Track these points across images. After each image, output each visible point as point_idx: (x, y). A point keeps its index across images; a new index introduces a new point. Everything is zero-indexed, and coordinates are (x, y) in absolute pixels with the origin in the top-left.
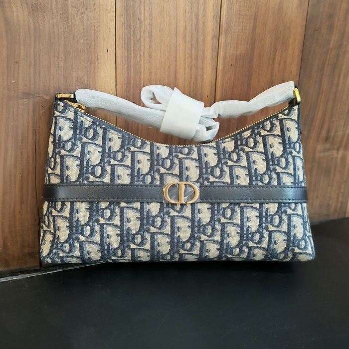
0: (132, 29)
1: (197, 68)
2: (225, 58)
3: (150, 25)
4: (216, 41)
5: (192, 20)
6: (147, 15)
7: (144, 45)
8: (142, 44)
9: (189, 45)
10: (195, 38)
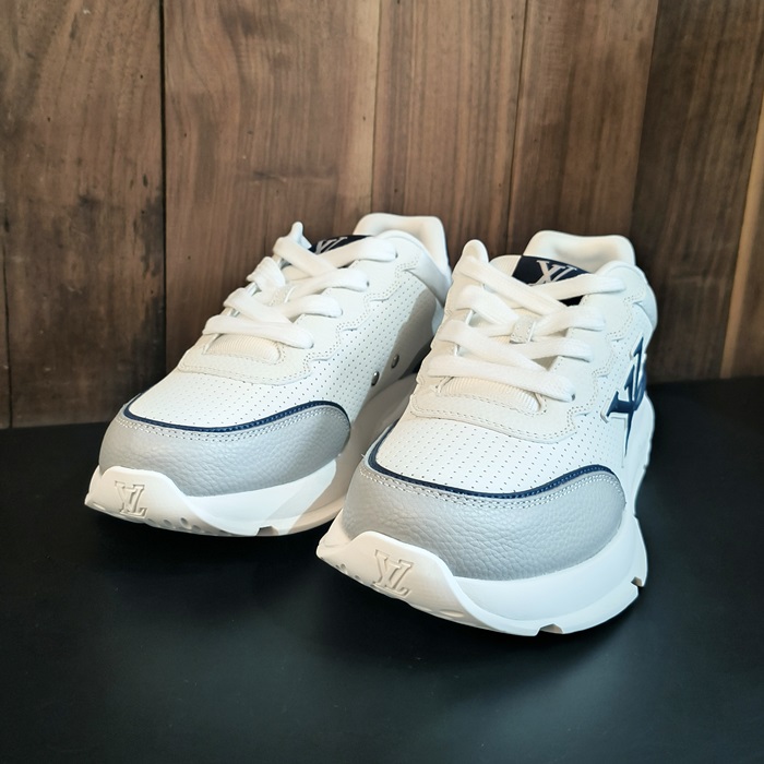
0: (398, 88)
1: (486, 144)
2: (527, 130)
3: (423, 84)
4: (513, 106)
5: (480, 78)
6: (419, 70)
7: (413, 112)
8: (411, 109)
9: (475, 112)
10: (483, 102)
